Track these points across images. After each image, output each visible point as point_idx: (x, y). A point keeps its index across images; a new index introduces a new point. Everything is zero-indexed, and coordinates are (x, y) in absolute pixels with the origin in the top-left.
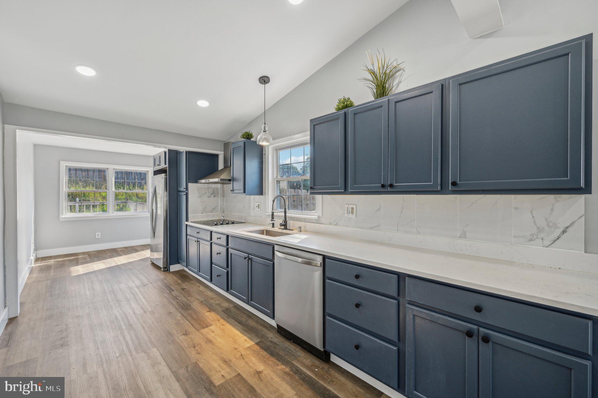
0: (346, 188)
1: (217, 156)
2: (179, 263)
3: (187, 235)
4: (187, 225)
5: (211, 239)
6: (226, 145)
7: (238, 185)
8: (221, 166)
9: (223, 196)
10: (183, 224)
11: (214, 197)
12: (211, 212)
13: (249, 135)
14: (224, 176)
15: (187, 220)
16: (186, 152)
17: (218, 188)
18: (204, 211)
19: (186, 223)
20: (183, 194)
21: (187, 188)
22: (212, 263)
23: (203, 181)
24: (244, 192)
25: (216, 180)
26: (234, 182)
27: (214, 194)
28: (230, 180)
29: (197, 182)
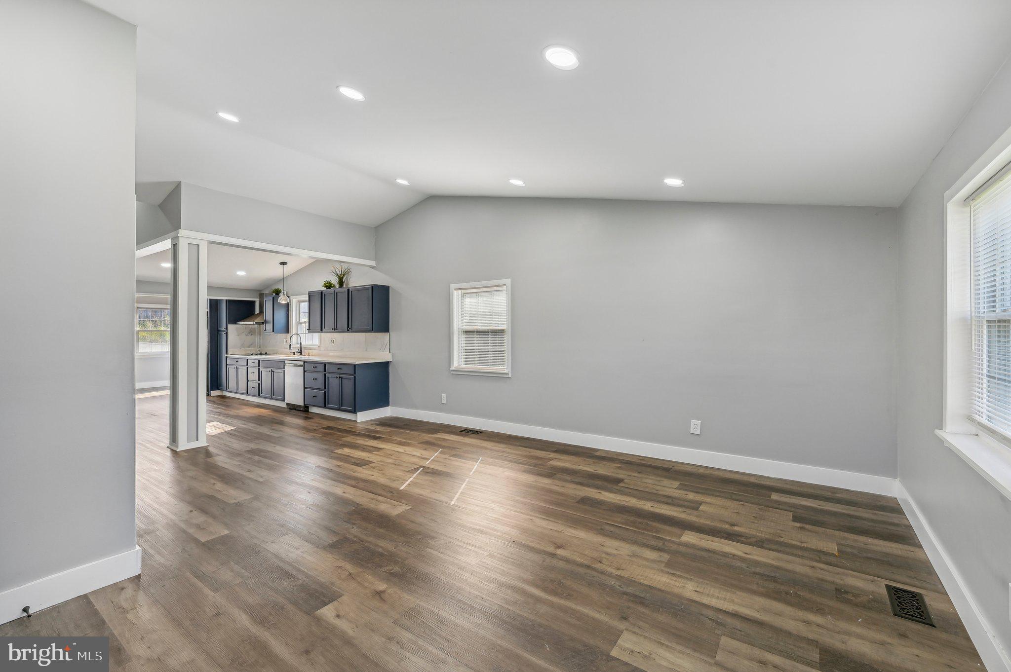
0: (322, 330)
1: (254, 302)
2: (219, 389)
3: (227, 365)
4: (227, 357)
5: (247, 365)
6: (261, 296)
7: (269, 327)
8: (257, 311)
9: (260, 335)
10: (224, 356)
11: (252, 335)
12: (249, 347)
13: (277, 291)
14: (258, 320)
15: (227, 353)
16: (226, 300)
17: (255, 328)
18: (242, 346)
19: (226, 355)
20: (223, 333)
21: (227, 328)
22: (248, 381)
23: (241, 323)
24: (273, 331)
25: (252, 323)
26: (266, 325)
27: (252, 332)
28: (263, 323)
29: (236, 324)
